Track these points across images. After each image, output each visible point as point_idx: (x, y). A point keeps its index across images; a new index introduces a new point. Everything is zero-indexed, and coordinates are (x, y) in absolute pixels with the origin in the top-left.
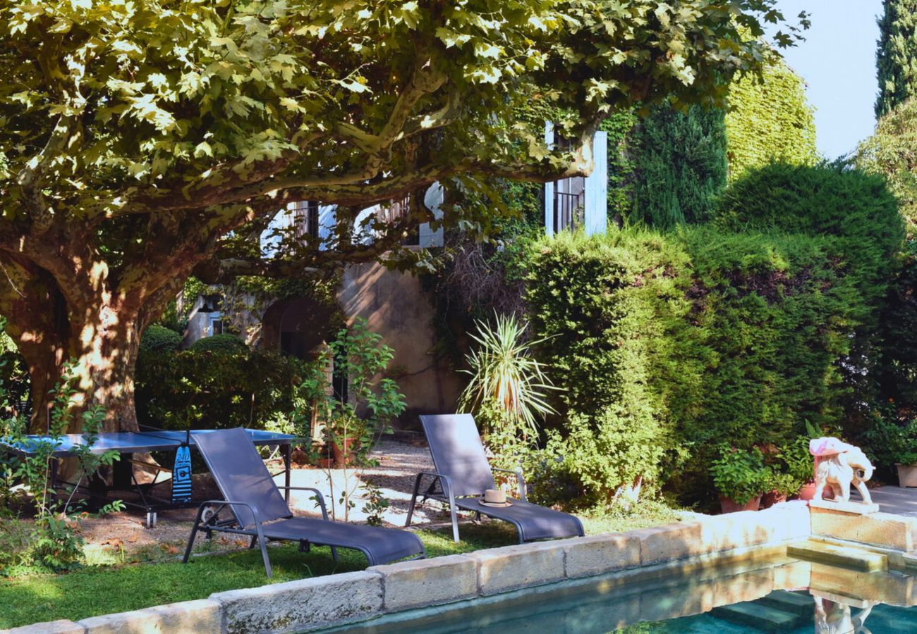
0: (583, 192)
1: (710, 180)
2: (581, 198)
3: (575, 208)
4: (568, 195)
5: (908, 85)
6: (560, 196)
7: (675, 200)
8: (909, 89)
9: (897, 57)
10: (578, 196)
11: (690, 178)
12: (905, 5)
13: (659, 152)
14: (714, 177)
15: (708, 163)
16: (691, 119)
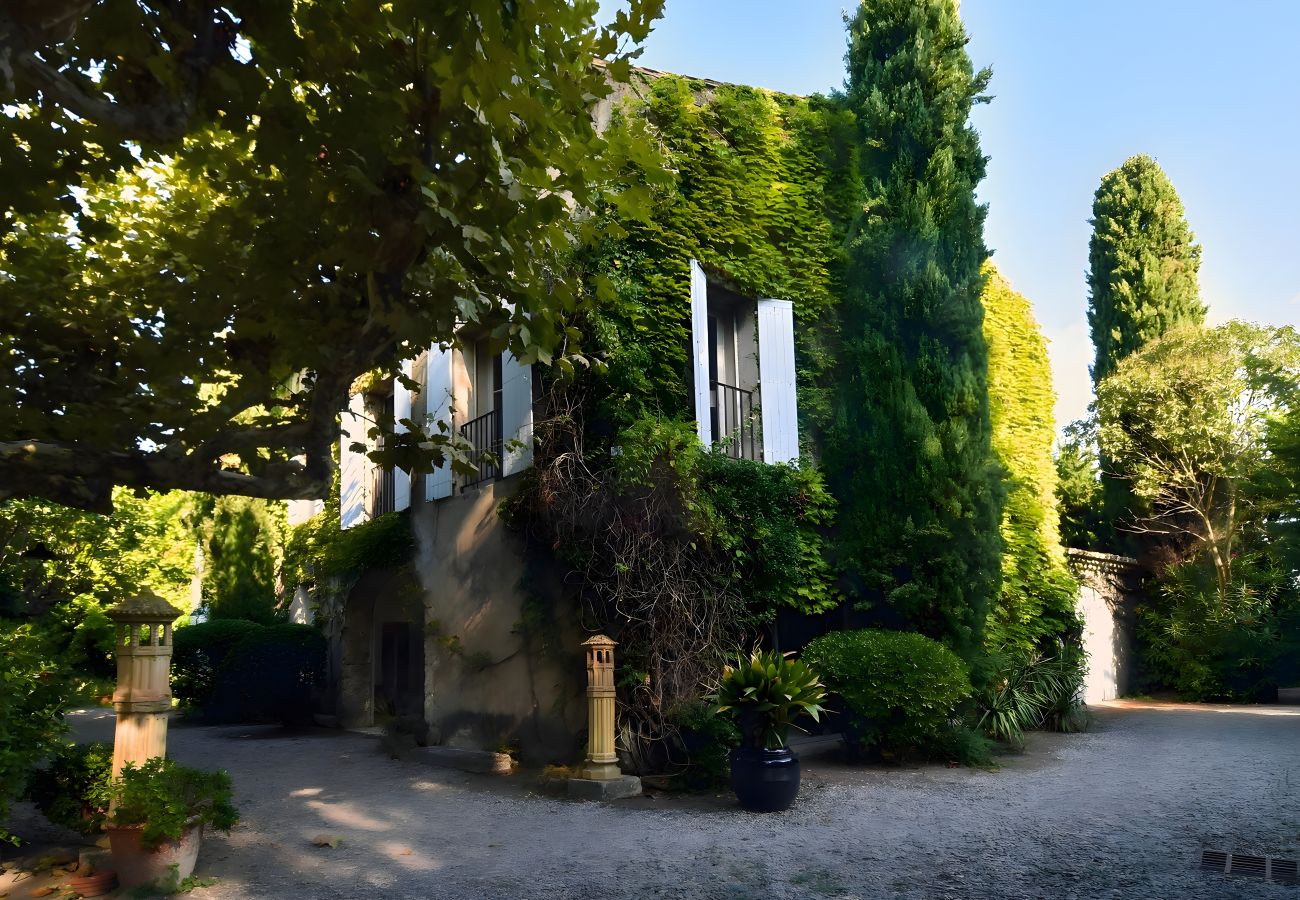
0: (759, 386)
1: (966, 358)
2: (755, 394)
3: (746, 411)
4: (734, 389)
5: (1142, 333)
6: (721, 389)
7: (910, 389)
8: (1143, 336)
9: (1123, 305)
10: (750, 393)
11: (933, 353)
12: (1126, 251)
13: (877, 326)
14: (973, 353)
15: (963, 328)
16: (931, 265)
